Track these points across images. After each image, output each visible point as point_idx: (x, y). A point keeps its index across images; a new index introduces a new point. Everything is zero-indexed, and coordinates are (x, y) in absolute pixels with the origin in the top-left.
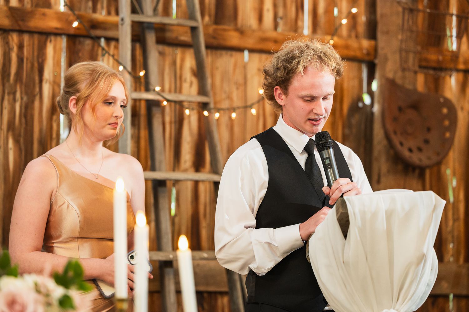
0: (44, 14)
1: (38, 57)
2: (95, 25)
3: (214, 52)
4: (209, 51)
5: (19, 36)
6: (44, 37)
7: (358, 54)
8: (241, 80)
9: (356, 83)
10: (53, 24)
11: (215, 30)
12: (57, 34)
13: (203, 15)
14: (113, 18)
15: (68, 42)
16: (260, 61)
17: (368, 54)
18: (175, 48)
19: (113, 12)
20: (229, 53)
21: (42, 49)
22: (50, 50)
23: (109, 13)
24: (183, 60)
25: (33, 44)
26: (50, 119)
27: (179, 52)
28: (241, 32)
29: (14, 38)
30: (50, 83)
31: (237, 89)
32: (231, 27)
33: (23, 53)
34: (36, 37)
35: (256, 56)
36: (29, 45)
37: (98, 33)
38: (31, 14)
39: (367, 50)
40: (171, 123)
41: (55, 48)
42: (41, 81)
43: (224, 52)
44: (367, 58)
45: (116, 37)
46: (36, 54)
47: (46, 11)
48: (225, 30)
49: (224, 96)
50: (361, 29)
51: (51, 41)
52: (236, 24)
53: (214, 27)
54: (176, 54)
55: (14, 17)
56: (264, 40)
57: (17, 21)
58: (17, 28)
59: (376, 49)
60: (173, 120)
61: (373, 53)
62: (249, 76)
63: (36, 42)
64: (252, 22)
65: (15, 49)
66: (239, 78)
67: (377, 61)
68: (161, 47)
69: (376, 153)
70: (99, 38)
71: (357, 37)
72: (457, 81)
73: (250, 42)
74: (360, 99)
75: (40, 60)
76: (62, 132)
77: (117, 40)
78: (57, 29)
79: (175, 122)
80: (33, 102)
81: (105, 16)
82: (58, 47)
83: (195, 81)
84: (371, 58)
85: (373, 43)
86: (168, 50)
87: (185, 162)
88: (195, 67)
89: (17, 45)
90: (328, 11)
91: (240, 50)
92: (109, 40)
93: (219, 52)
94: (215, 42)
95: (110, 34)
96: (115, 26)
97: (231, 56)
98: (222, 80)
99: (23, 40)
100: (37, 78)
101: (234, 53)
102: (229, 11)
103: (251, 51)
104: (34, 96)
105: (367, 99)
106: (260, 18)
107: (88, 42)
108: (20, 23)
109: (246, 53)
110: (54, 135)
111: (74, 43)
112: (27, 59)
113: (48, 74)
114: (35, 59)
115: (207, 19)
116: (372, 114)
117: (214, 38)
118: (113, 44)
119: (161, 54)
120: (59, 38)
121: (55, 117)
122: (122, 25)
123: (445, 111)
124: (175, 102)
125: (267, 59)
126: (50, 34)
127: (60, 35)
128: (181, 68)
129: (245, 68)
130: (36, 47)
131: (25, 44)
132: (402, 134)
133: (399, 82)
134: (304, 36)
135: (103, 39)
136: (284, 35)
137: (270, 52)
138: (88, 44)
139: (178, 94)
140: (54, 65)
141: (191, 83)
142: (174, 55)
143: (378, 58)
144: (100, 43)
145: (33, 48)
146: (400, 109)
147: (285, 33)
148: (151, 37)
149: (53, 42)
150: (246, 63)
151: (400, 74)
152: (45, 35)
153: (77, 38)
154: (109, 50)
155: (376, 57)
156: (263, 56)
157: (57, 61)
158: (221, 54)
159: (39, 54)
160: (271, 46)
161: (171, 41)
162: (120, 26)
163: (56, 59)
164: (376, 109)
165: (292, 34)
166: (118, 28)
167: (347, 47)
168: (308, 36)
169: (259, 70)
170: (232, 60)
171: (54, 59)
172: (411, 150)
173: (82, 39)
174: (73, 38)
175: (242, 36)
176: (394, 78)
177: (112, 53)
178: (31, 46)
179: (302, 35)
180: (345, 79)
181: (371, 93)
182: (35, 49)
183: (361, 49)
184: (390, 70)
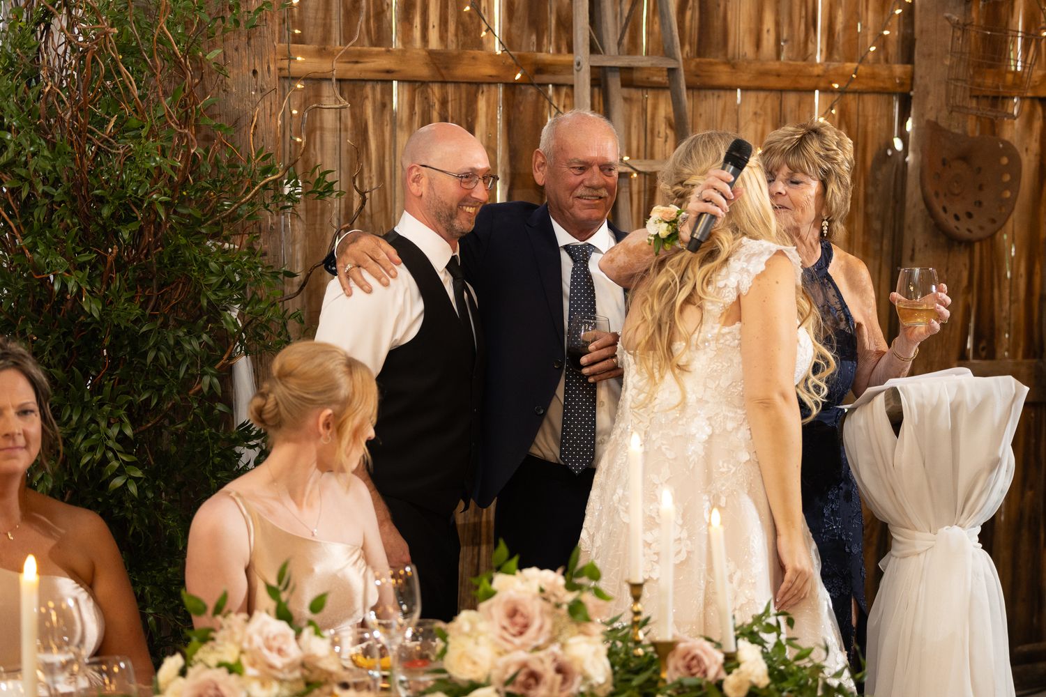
0: (474, 58)
1: (467, 116)
2: (541, 68)
3: (696, 93)
4: (691, 93)
5: (442, 88)
6: (474, 87)
7: (888, 85)
9: (884, 123)
10: (487, 70)
11: (698, 65)
12: (492, 81)
13: (682, 45)
14: (565, 58)
15: (505, 92)
16: (757, 101)
17: (902, 84)
18: (645, 91)
19: (564, 49)
20: (716, 93)
21: (472, 104)
22: (482, 104)
23: (558, 50)
24: (655, 107)
25: (460, 99)
27: (650, 96)
28: (733, 65)
29: (435, 90)
32: (720, 59)
33: (447, 111)
34: (464, 86)
35: (752, 95)
36: (455, 100)
37: (544, 78)
38: (458, 58)
39: (901, 78)
40: (639, 193)
41: (488, 102)
43: (709, 93)
44: (899, 90)
45: (570, 83)
46: (464, 110)
47: (476, 52)
48: (711, 64)
50: (893, 49)
51: (482, 92)
52: (726, 54)
53: (698, 60)
54: (647, 99)
55: (435, 64)
56: (764, 74)
57: (438, 69)
58: (440, 79)
59: (912, 78)
60: (642, 189)
61: (907, 82)
62: (742, 123)
63: (464, 95)
64: (747, 49)
65: (437, 106)
66: (729, 126)
67: (913, 93)
68: (625, 91)
69: (908, 219)
70: (546, 85)
71: (887, 60)
73: (745, 78)
74: (890, 145)
75: (469, 119)
77: (572, 86)
78: (491, 76)
79: (645, 192)
81: (553, 54)
82: (492, 101)
83: (671, 135)
84: (906, 89)
85: (909, 67)
86: (636, 94)
88: (672, 115)
89: (439, 100)
90: (850, 27)
91: (732, 89)
92: (557, 86)
93: (702, 93)
94: (698, 81)
95: (560, 79)
96: (569, 68)
97: (719, 96)
99: (447, 93)
101: (722, 93)
102: (716, 36)
103: (745, 89)
105: (898, 145)
106: (758, 44)
107: (532, 90)
108: (443, 71)
109: (739, 90)
111: (513, 93)
114: (463, 117)
115: (687, 48)
116: (906, 164)
117: (698, 76)
118: (564, 90)
119: (627, 100)
120: (493, 87)
122: (578, 71)
123: (1005, 161)
124: (645, 173)
125: (766, 98)
126: (482, 83)
127: (496, 83)
128: (653, 118)
129: (737, 112)
130: (464, 101)
131: (450, 99)
132: (945, 195)
133: (943, 124)
134: (817, 65)
135: (550, 86)
136: (790, 65)
137: (770, 90)
138: (532, 94)
139: (648, 162)
140: (487, 125)
141: (666, 137)
142: (644, 101)
143: (915, 90)
144: (547, 91)
145: (460, 103)
146: (944, 163)
147: (791, 62)
148: (615, 83)
149: (485, 93)
150: (739, 106)
151: (945, 113)
152: (476, 85)
153: (517, 87)
154: (558, 101)
155: (912, 90)
156: (762, 95)
157: (492, 119)
158: (705, 96)
159: (467, 111)
160: (773, 82)
161: (640, 84)
162: (575, 72)
163: (490, 116)
164: (910, 158)
165: (800, 63)
166: (572, 74)
167: (873, 76)
168: (821, 64)
169: (755, 114)
170: (721, 103)
171: (487, 117)
172: (957, 217)
173: (523, 87)
174: (511, 87)
175: (733, 71)
176: (937, 118)
177: (562, 104)
178: (458, 101)
179: (814, 64)
180: (870, 119)
181: (904, 136)
182: (463, 105)
183: (892, 77)
184: (931, 108)
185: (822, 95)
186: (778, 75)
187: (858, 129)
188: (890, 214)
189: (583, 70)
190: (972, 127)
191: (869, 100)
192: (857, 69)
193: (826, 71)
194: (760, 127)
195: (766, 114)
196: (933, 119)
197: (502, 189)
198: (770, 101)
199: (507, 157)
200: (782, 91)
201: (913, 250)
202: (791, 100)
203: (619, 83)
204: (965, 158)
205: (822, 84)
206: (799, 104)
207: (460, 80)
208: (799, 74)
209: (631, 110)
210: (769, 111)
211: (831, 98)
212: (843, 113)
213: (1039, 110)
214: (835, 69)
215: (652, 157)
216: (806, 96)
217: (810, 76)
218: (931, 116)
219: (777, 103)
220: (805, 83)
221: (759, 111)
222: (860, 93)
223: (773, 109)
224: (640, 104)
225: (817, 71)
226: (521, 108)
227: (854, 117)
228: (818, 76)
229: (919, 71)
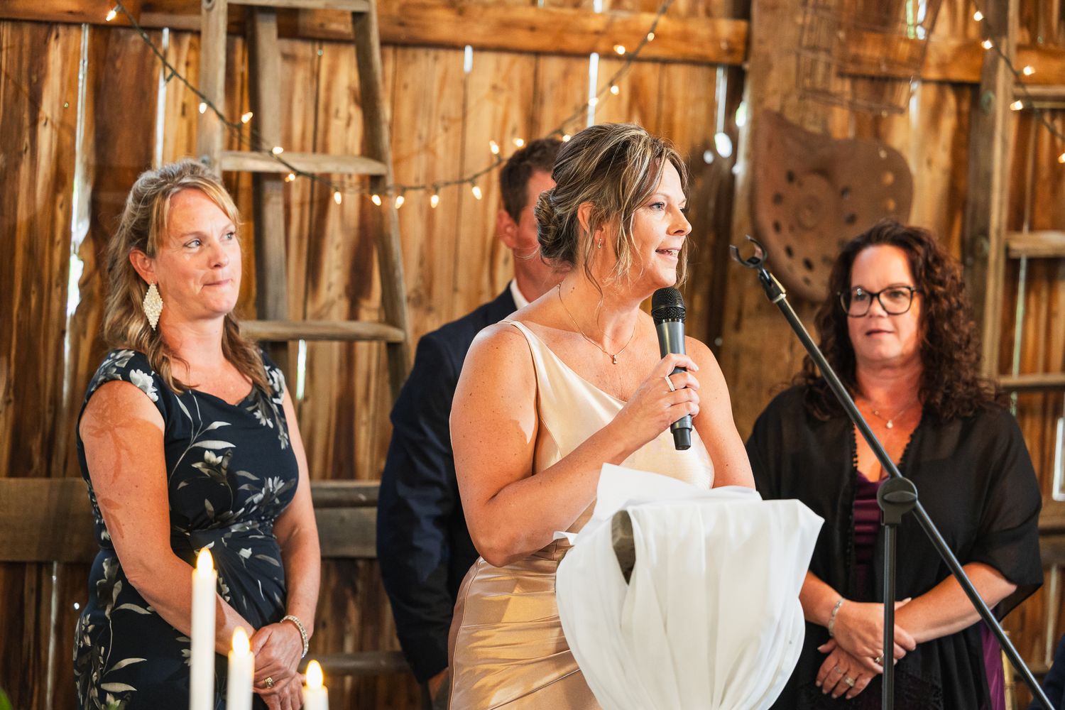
1: (30, 72)
2: (150, 3)
3: (400, 51)
4: (389, 51)
6: (42, 31)
7: (709, 52)
8: (455, 112)
9: (702, 110)
10: (64, 4)
11: (402, 8)
12: (71, 22)
15: (93, 36)
16: (498, 68)
17: (731, 51)
18: (317, 46)
20: (432, 53)
21: (38, 55)
22: (55, 55)
24: (333, 71)
25: (21, 46)
26: (52, 201)
27: (325, 53)
28: (459, 9)
30: (52, 124)
31: (446, 129)
32: (439, 0)
34: (27, 29)
35: (489, 59)
36: (12, 47)
37: (156, 19)
39: (729, 42)
40: (302, 204)
41: (65, 52)
42: (34, 122)
43: (421, 53)
44: (727, 59)
45: (195, 27)
46: (25, 64)
48: (425, 7)
49: (416, 145)
51: (57, 37)
54: (320, 57)
56: (507, 25)
59: (748, 40)
60: (308, 198)
61: (741, 47)
62: (472, 102)
63: (27, 40)
66: (450, 105)
67: (747, 66)
68: (286, 45)
70: (159, 29)
71: (709, 13)
72: (923, 102)
73: (479, 32)
74: (710, 146)
75: (35, 78)
76: (74, 228)
77: (197, 33)
78: (71, 12)
79: (312, 202)
80: (16, 167)
82: (71, 50)
83: (357, 114)
84: (737, 59)
85: (742, 25)
86: (302, 49)
87: (329, 288)
88: (357, 85)
91: (457, 47)
92: (177, 32)
93: (410, 52)
94: (402, 33)
95: (183, 21)
96: (194, 5)
97: (436, 58)
98: (415, 113)
100: (26, 116)
101: (442, 53)
103: (479, 49)
104: (20, 155)
105: (723, 145)
107: (136, 37)
109: (469, 50)
110: (59, 236)
111: (107, 41)
112: (7, 76)
113: (49, 107)
114: (24, 74)
116: (733, 177)
117: (402, 24)
118: (187, 39)
119: (289, 58)
120: (74, 30)
121: (60, 198)
122: (209, 10)
123: (889, 178)
124: (312, 176)
125: (512, 63)
126: (57, 23)
127: (78, 25)
128: (329, 88)
129: (464, 84)
130: (26, 50)
131: (4, 45)
132: (792, 229)
133: (791, 116)
134: (595, 15)
135: (166, 31)
136: (552, 14)
137: (520, 51)
138: (135, 42)
139: (318, 157)
140: (62, 88)
141: (349, 119)
142: (316, 60)
143: (752, 59)
144: (159, 39)
145: (20, 53)
146: (791, 177)
147: (554, 10)
148: (267, 32)
149: (61, 38)
150: (469, 75)
151: (793, 100)
152: (48, 24)
153: (113, 31)
154: (178, 54)
155: (746, 58)
156: (506, 59)
157: (70, 80)
158: (415, 57)
159: (31, 66)
160: (522, 39)
161: (309, 33)
162: (204, 12)
163: (67, 75)
164: (740, 169)
165: (569, 12)
166: (199, 13)
167: (685, 37)
168: (602, 14)
169: (494, 88)
170: (438, 69)
171: (62, 74)
172: (808, 265)
173: (122, 32)
174: (101, 30)
175: (460, 19)
176: (783, 107)
177: (183, 59)
178: (17, 50)
179: (589, 13)
180: (679, 103)
181: (732, 132)
182: (25, 56)
183: (715, 40)
184: (775, 92)
185: (605, 63)
186: (532, 29)
187: (658, 118)
188: (707, 254)
189: (216, 9)
190: (841, 123)
191: (679, 74)
192: (655, 24)
193: (610, 24)
194: (501, 110)
195: (511, 88)
196: (777, 108)
197: (83, 190)
198: (519, 67)
199: (91, 141)
200: (538, 54)
201: (740, 314)
202: (552, 68)
203: (274, 32)
204: (824, 171)
205: (603, 46)
206: (566, 74)
207: (23, 17)
208: (566, 28)
209: (294, 74)
210: (517, 84)
211: (615, 66)
212: (636, 92)
213: (951, 100)
214: (625, 23)
215: (325, 150)
216: (577, 65)
217: (583, 33)
218: (774, 103)
219: (529, 73)
220: (575, 43)
221: (500, 84)
222: (665, 62)
223: (522, 82)
224: (309, 65)
225: (595, 24)
226: (118, 64)
227: (653, 100)
228: (597, 33)
229: (759, 32)
